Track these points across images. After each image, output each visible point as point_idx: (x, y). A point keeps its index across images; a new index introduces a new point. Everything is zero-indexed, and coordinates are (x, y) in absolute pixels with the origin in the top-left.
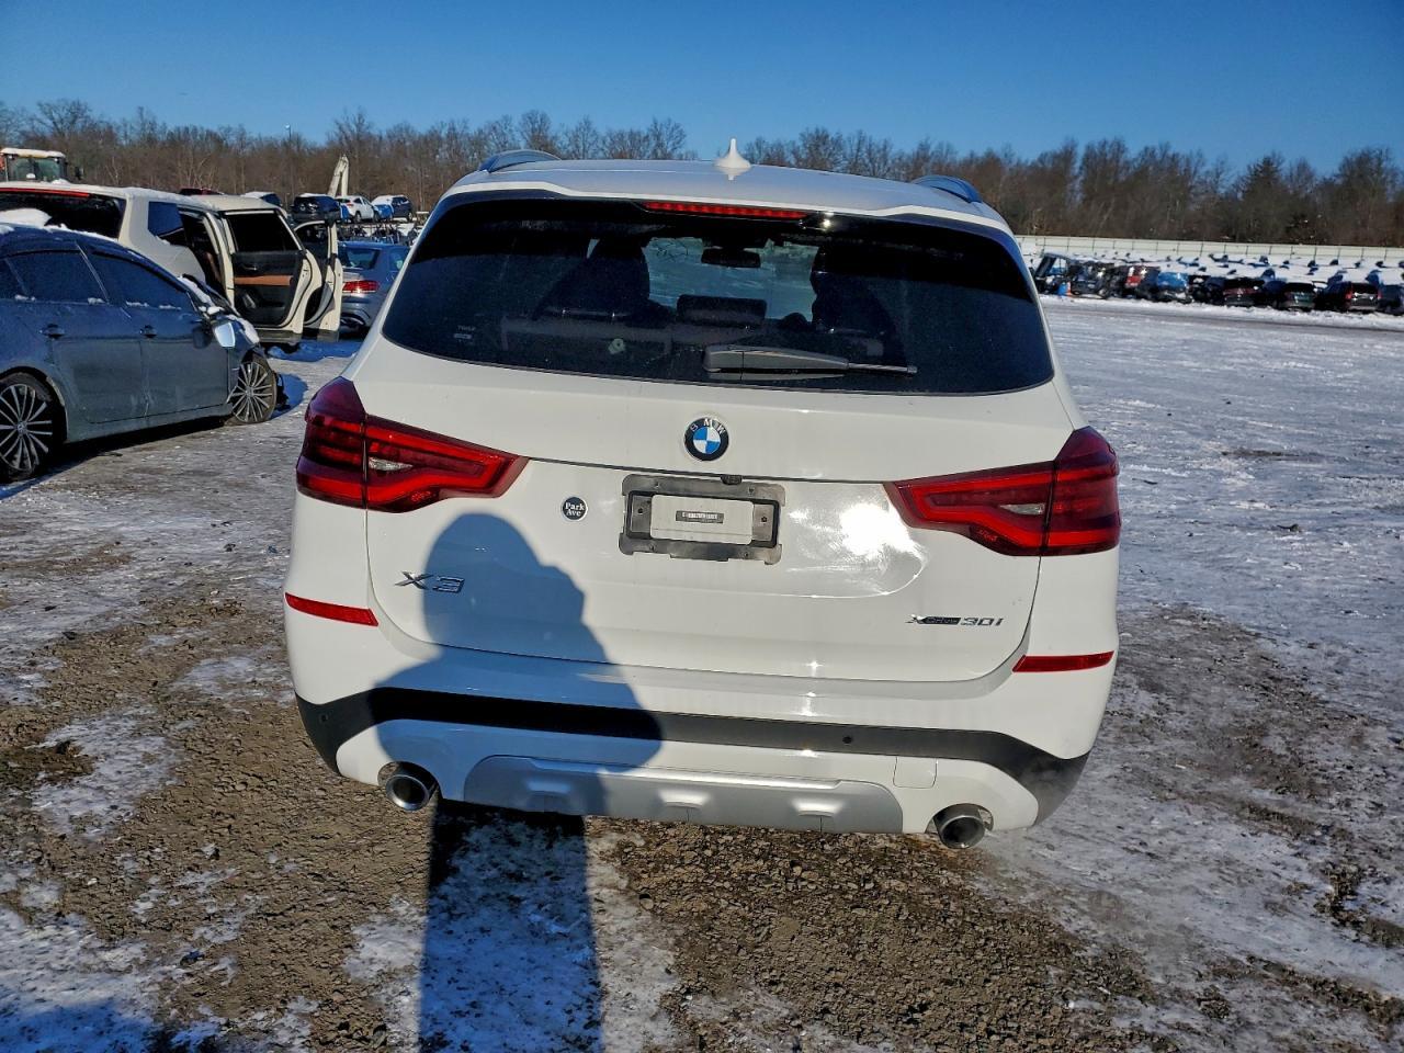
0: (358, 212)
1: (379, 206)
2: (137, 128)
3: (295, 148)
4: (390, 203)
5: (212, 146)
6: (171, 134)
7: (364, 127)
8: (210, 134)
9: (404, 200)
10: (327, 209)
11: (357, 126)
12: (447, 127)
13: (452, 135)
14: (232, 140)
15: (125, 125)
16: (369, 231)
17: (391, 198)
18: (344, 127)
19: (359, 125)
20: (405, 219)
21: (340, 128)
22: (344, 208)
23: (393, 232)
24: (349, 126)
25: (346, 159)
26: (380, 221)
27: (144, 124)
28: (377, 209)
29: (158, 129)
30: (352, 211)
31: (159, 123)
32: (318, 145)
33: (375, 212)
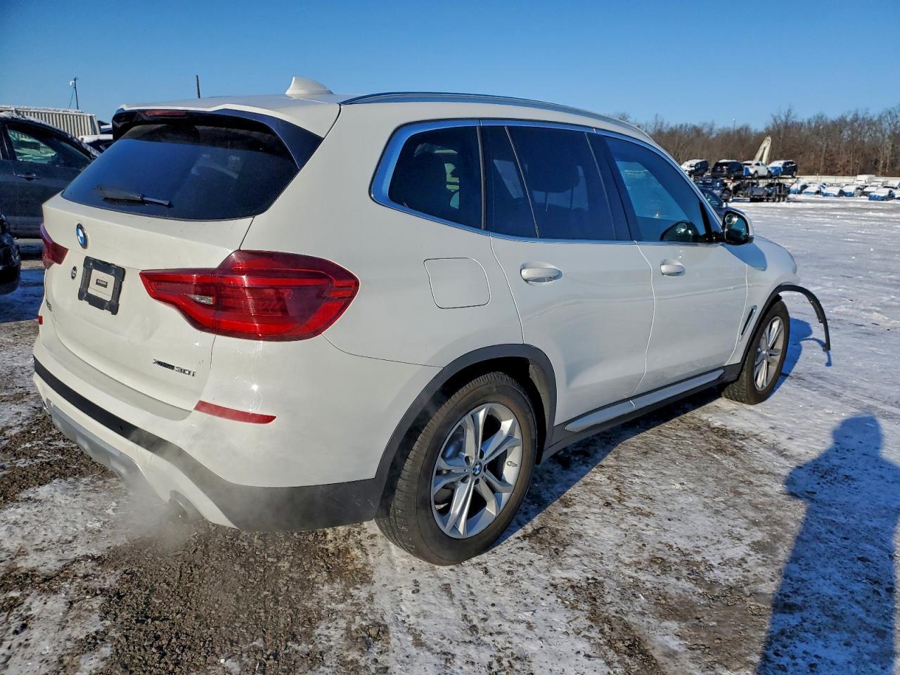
0: (756, 172)
1: (773, 168)
2: (653, 126)
3: (744, 133)
4: (780, 166)
5: (694, 134)
6: (672, 129)
7: (791, 117)
8: (695, 127)
9: (792, 163)
10: (735, 169)
11: (786, 116)
12: (853, 114)
13: (856, 119)
14: (705, 130)
15: (646, 125)
16: (762, 183)
17: (782, 162)
18: (777, 119)
19: (787, 117)
20: (790, 176)
21: (775, 120)
22: (747, 169)
23: (779, 184)
24: (779, 117)
25: (770, 139)
26: (771, 177)
27: (657, 123)
28: (770, 170)
29: (664, 126)
30: (752, 171)
31: (666, 122)
32: (758, 131)
33: (769, 172)
